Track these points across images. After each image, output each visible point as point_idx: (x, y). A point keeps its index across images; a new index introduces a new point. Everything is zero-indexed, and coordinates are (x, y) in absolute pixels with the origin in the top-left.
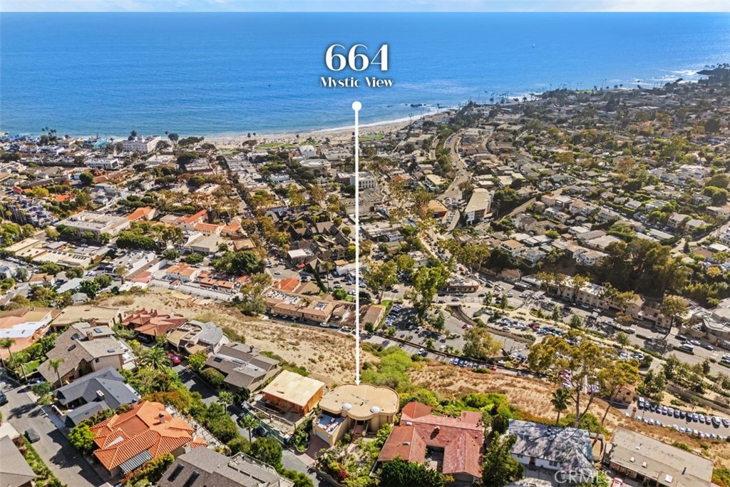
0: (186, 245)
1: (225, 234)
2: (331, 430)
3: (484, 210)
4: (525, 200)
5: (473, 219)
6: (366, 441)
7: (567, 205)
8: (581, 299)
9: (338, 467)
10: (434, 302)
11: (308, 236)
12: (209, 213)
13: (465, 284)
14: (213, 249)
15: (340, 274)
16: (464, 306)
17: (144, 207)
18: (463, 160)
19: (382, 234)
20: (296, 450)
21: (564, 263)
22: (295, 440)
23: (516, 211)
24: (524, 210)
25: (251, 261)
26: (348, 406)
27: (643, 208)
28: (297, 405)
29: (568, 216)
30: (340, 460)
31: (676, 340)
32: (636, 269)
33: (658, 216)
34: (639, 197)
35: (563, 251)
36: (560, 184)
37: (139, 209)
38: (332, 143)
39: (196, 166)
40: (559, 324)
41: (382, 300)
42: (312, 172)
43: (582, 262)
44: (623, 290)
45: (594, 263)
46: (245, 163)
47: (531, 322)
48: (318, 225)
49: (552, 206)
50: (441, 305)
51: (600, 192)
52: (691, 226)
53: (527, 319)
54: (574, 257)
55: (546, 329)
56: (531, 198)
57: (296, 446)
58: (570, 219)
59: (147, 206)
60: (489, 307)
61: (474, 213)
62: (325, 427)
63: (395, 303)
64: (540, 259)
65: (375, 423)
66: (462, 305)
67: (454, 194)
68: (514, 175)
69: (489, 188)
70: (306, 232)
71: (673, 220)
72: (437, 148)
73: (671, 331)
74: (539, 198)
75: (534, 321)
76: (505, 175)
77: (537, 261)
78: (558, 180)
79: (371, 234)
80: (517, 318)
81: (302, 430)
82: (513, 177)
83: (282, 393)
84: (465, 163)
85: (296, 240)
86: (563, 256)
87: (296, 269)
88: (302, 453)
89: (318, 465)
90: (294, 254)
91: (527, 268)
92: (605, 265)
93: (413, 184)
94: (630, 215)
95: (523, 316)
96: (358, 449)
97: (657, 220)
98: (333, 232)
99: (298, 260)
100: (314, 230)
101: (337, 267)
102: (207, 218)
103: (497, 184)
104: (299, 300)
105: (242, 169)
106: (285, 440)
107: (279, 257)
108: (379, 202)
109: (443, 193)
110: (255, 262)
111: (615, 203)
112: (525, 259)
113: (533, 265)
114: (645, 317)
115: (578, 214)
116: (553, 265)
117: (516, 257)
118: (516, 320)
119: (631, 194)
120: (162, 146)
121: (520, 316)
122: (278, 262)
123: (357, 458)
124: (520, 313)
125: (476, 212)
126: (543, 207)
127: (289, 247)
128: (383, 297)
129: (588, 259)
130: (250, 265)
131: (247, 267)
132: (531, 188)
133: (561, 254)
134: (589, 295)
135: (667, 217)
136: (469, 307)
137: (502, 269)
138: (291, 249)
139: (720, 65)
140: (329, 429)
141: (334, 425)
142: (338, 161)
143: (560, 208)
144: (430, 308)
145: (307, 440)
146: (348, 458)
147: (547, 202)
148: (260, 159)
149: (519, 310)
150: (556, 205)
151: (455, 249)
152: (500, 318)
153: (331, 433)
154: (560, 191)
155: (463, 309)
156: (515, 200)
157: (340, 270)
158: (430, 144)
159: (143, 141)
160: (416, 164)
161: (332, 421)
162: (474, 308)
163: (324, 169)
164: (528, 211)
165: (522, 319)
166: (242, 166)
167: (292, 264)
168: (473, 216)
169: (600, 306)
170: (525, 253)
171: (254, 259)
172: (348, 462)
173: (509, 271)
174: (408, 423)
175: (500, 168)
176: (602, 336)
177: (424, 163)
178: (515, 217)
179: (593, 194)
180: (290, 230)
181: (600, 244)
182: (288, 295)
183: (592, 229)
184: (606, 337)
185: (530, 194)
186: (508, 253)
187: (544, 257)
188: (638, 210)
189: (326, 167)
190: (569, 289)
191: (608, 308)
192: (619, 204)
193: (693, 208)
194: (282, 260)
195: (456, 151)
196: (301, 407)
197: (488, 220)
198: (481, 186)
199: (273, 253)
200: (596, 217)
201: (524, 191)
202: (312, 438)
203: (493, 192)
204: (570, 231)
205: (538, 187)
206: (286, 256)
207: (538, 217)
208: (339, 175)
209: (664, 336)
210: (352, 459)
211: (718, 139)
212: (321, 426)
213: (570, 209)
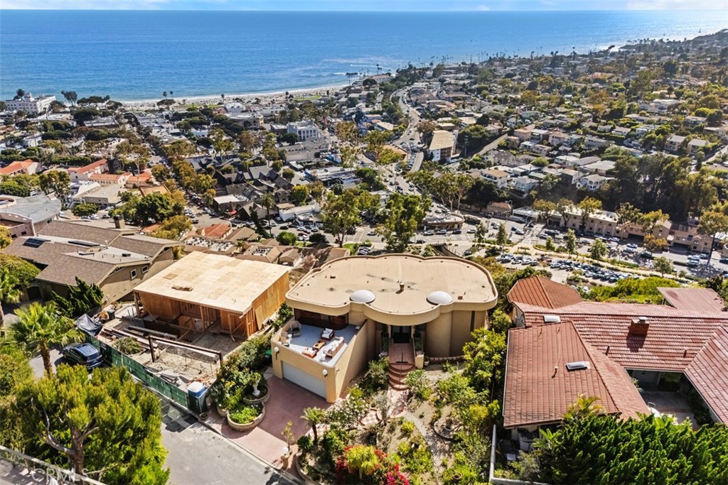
0: (75, 196)
1: (132, 186)
2: (329, 357)
3: (450, 148)
4: (494, 137)
5: (439, 159)
6: (433, 378)
7: (546, 137)
8: (591, 229)
9: (375, 460)
10: (412, 243)
11: (240, 180)
12: (110, 163)
13: (446, 221)
14: (113, 199)
15: (284, 220)
16: (450, 245)
17: (23, 160)
18: (415, 109)
19: (334, 177)
20: (226, 423)
21: (564, 189)
22: (221, 396)
23: (486, 149)
24: (496, 147)
25: (163, 206)
26: (365, 295)
27: (633, 133)
28: (226, 312)
29: (550, 148)
30: (370, 438)
31: (721, 264)
32: (648, 190)
33: (654, 139)
34: (625, 124)
35: (558, 177)
36: (531, 120)
37: (15, 163)
38: (263, 103)
39: (98, 122)
40: (573, 256)
41: (343, 244)
42: (241, 124)
43: (585, 186)
44: (646, 211)
45: (598, 187)
46: (159, 120)
47: (539, 257)
48: (252, 169)
49: (528, 140)
50: (420, 245)
51: (579, 122)
52: (694, 147)
53: (533, 254)
54: (573, 182)
55: (560, 262)
56: (501, 135)
57: (225, 412)
58: (552, 150)
59: (28, 159)
60: (481, 244)
61: (439, 152)
62: (311, 352)
63: (362, 246)
64: (532, 188)
65: (441, 333)
66: (447, 243)
67: (412, 136)
68: (476, 115)
69: (450, 129)
70: (237, 177)
71: (672, 142)
72: (383, 101)
73: (712, 256)
74: (511, 133)
75: (543, 255)
76: (467, 116)
77: (530, 191)
78: (528, 116)
79: (320, 177)
80: (520, 253)
81: (241, 369)
82: (475, 118)
83: (187, 289)
84: (417, 112)
85: (223, 185)
86: (559, 182)
87: (226, 217)
88: (246, 431)
89: (300, 461)
90: (221, 200)
91: (518, 199)
92: (612, 189)
93: (361, 132)
94: (619, 141)
95: (527, 251)
96: (414, 401)
97: (653, 145)
98: (272, 177)
99: (228, 206)
100: (247, 176)
101: (281, 211)
102: (107, 169)
103: (458, 124)
104: (231, 246)
105: (156, 125)
106: (192, 397)
107: (202, 206)
108: (324, 149)
109: (398, 138)
110: (169, 207)
111: (599, 132)
112: (514, 190)
113: (525, 195)
114: (677, 241)
115: (560, 145)
116: (550, 193)
117: (503, 188)
118: (520, 256)
119: (615, 122)
120: (55, 107)
121: (523, 251)
122: (201, 211)
123: (421, 429)
124: (522, 248)
125: (442, 150)
126: (518, 142)
127: (215, 192)
128: (344, 241)
129: (591, 182)
130: (162, 211)
131: (158, 213)
132: (499, 125)
133: (556, 180)
134: (601, 222)
135: (665, 140)
136: (456, 245)
137: (487, 203)
138: (218, 195)
139: (641, 41)
140: (321, 355)
141: (334, 344)
142: (271, 116)
143: (538, 141)
144: (407, 249)
145: (257, 393)
146: (392, 430)
147: (522, 136)
148: (177, 116)
149: (520, 245)
150: (533, 138)
151: (429, 179)
152: (498, 254)
153: (330, 364)
154: (534, 126)
155: (449, 248)
156: (484, 137)
157: (285, 214)
158: (374, 98)
159: (32, 99)
160: (362, 114)
161: (326, 335)
162: (462, 247)
163: (256, 121)
164: (500, 147)
165: (526, 254)
166: (156, 123)
167: (220, 211)
168: (439, 155)
169: (617, 235)
170: (512, 183)
171: (168, 203)
172: (397, 444)
173: (496, 204)
174: (547, 318)
175: (459, 111)
176: (631, 266)
177: (371, 113)
178: (487, 154)
179: (572, 124)
180: (217, 176)
181: (599, 168)
182: (215, 242)
183: (581, 157)
184: (637, 266)
185: (500, 130)
186: (493, 183)
187: (537, 185)
188: (628, 136)
189: (258, 119)
190: (575, 217)
191: (627, 237)
192: (604, 132)
193: (690, 130)
194: (206, 208)
195: (404, 102)
196: (236, 315)
197: (456, 160)
198: (441, 128)
199: (195, 202)
200: (582, 146)
201: (493, 127)
202: (270, 385)
203: (456, 131)
204: (556, 161)
205: (506, 125)
206: (212, 203)
207: (514, 152)
208: (274, 126)
209: (707, 261)
210: (406, 433)
211: (677, 81)
212: (298, 349)
213: (550, 141)
